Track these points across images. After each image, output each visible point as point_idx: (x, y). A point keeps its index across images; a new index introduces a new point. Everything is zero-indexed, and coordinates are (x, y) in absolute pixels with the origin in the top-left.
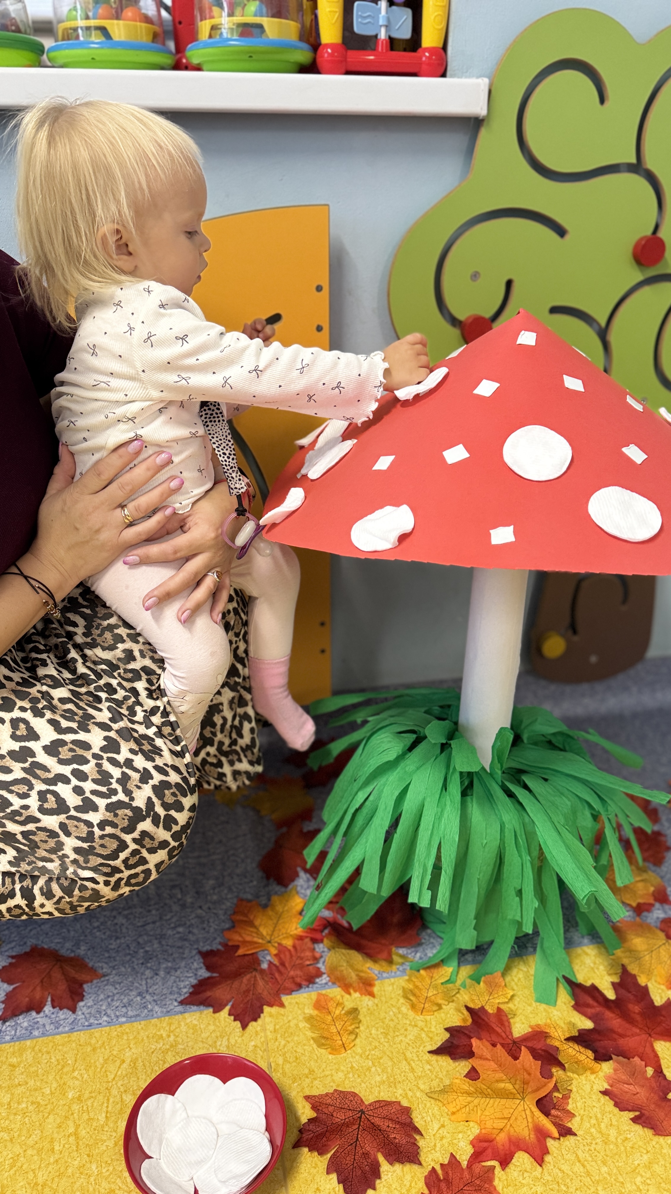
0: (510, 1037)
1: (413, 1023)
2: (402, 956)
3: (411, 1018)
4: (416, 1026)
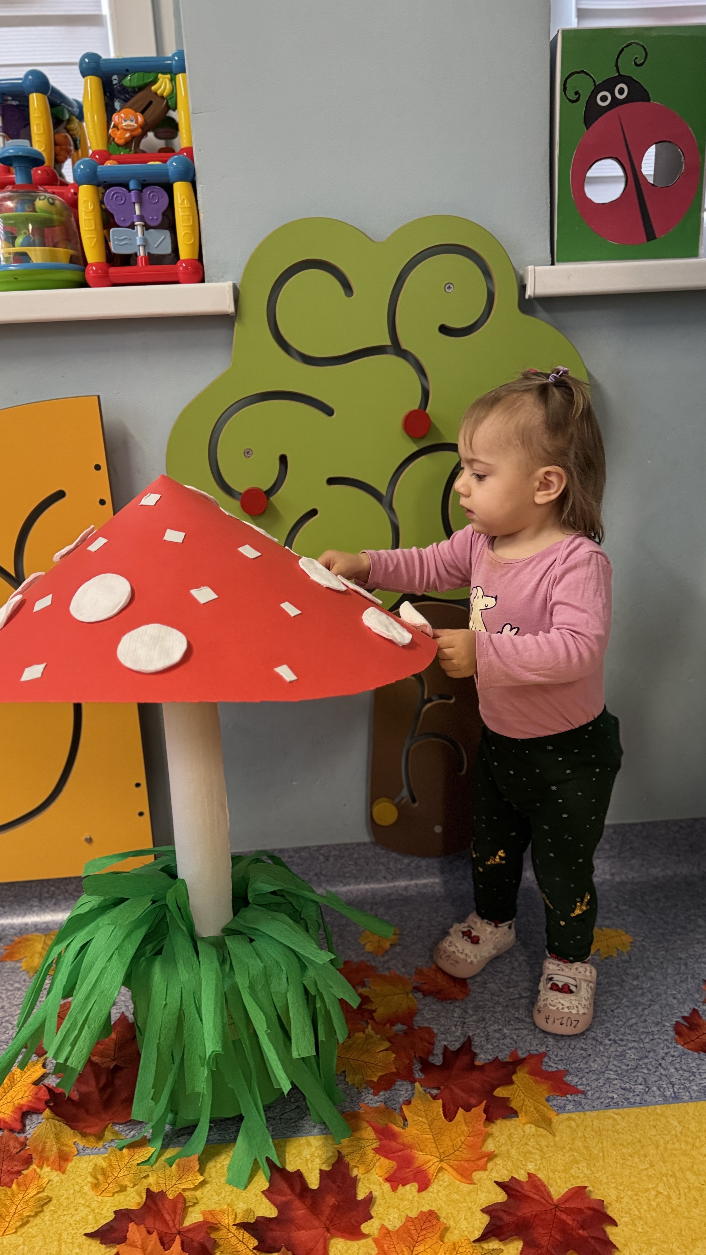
0: (177, 1226)
1: (87, 1203)
2: (116, 1133)
3: (88, 1198)
4: (89, 1206)
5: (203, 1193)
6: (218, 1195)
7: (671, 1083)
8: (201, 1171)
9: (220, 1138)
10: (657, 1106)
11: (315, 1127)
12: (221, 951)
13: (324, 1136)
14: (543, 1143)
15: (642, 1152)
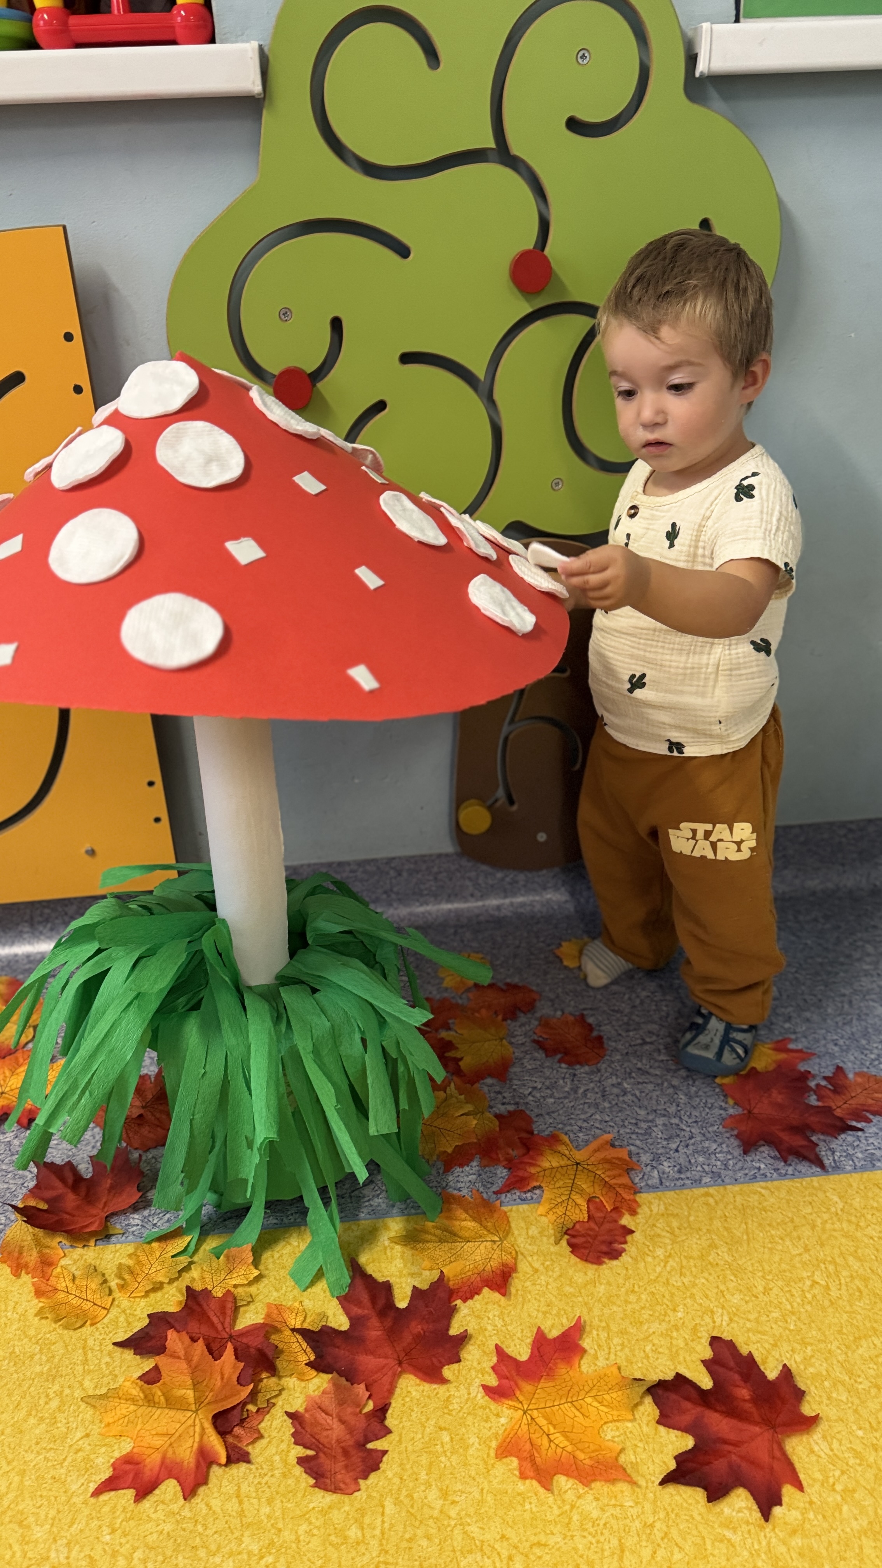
0: (227, 1330)
5: (258, 1289)
6: (277, 1290)
7: (830, 1149)
8: (256, 1263)
9: (276, 1221)
10: (814, 1178)
11: (393, 1206)
12: (275, 1005)
13: (405, 1217)
14: (675, 1224)
15: (795, 1234)
